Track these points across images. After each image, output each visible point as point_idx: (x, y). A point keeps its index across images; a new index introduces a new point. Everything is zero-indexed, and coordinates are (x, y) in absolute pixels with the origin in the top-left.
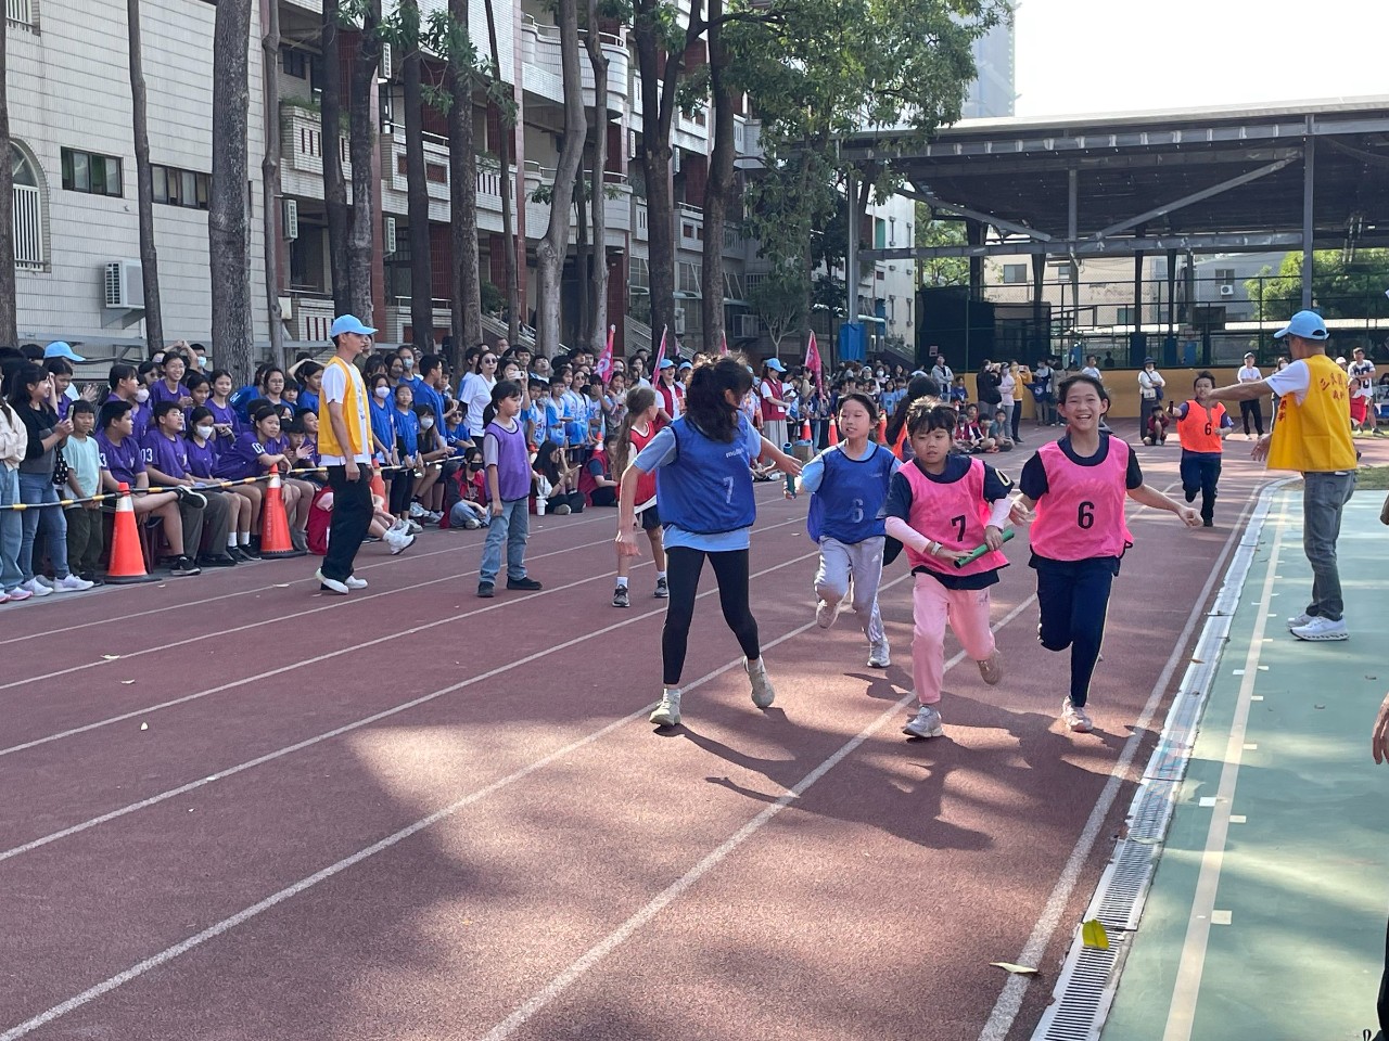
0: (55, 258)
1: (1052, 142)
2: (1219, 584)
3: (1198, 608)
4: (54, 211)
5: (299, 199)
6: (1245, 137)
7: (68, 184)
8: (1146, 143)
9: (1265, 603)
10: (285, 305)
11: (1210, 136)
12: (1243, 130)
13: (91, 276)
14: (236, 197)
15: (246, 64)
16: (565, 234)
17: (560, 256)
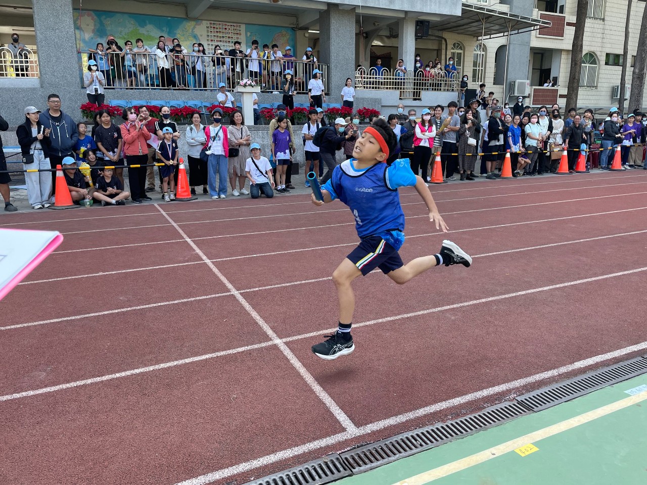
0: (599, 85)
4: (601, 71)
7: (607, 64)
13: (610, 90)
14: (643, 64)
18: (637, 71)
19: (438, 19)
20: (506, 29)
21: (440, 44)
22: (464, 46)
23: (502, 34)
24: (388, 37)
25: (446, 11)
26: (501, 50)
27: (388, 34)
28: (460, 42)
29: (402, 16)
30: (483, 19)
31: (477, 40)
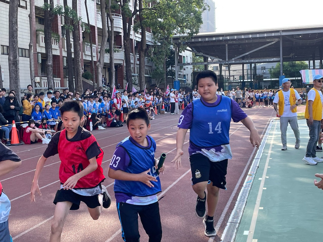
1: (221, 38)
3: (252, 156)
5: (42, 54)
6: (266, 36)
8: (243, 38)
9: (269, 155)
10: (38, 79)
11: (258, 36)
12: (266, 34)
14: (15, 53)
15: (17, 20)
16: (103, 60)
17: (102, 66)
18: (12, 58)
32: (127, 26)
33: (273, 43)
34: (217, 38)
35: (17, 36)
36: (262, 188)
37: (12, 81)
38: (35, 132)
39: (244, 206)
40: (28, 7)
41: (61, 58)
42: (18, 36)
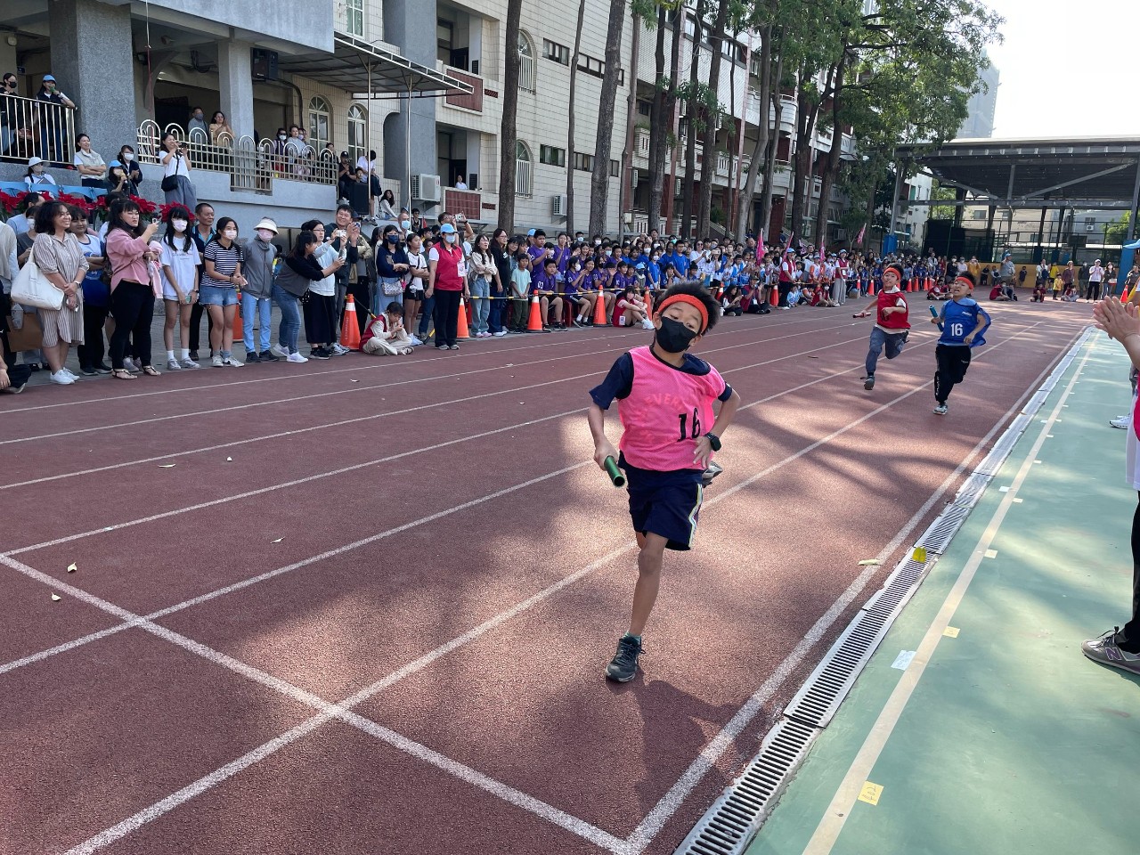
0: (534, 192)
1: (1004, 150)
2: (1049, 374)
3: (1033, 385)
4: (536, 172)
5: (640, 170)
6: (1107, 152)
7: (542, 161)
8: (1054, 153)
9: (1070, 386)
10: (628, 217)
11: (1089, 150)
12: (1107, 148)
13: (548, 201)
14: (603, 168)
15: (613, 108)
16: (753, 189)
17: (749, 199)
18: (597, 177)
19: (291, 51)
20: (405, 88)
21: (288, 96)
22: (330, 106)
23: (394, 95)
24: (188, 69)
25: (308, 39)
26: (392, 121)
27: (188, 62)
28: (324, 97)
29: (226, 34)
30: (367, 65)
31: (353, 98)
32: (807, 121)
33: (1121, 168)
34: (994, 152)
35: (610, 138)
36: (1045, 434)
37: (595, 219)
38: (632, 310)
39: (1006, 455)
40: (627, 81)
41: (672, 179)
42: (613, 138)
